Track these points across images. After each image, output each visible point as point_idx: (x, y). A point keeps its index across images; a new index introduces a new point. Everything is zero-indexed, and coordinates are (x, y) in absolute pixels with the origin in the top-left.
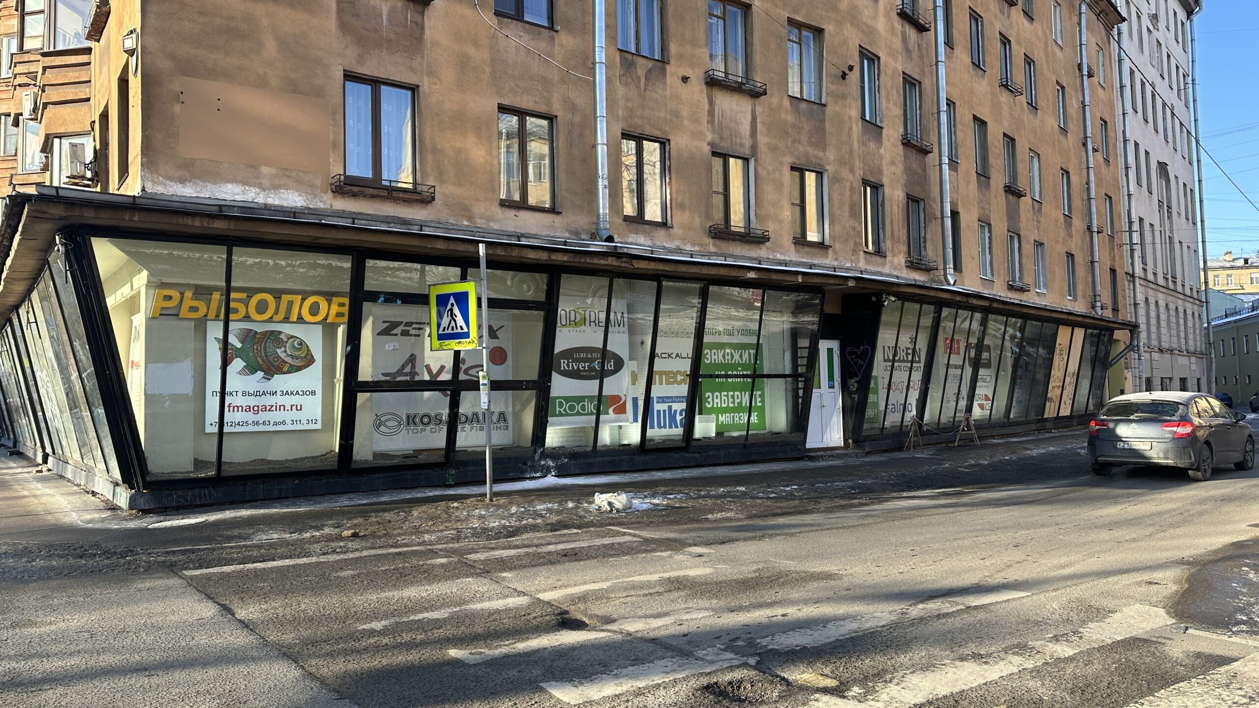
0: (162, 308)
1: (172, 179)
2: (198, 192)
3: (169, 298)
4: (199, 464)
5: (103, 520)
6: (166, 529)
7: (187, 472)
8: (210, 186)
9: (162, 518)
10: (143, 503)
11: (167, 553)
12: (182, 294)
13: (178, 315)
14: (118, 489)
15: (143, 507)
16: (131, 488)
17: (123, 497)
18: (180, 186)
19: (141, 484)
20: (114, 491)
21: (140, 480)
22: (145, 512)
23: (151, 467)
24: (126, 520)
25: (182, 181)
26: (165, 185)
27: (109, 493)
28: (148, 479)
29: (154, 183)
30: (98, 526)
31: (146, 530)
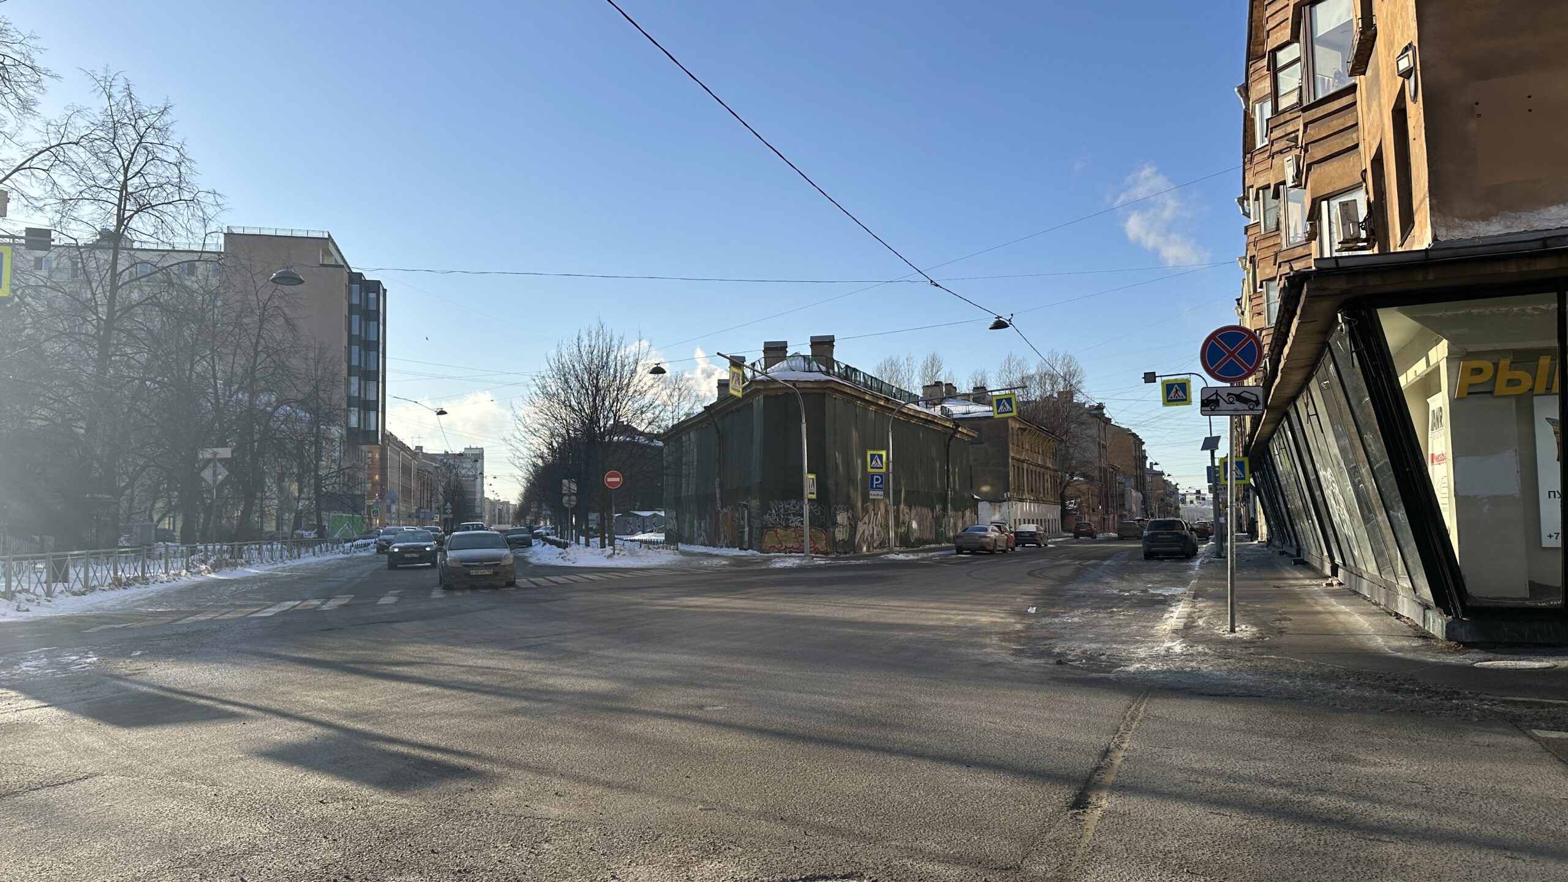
0: (1470, 385)
1: (1470, 218)
2: (1508, 227)
3: (1479, 371)
4: (1535, 588)
5: (1415, 650)
6: (1498, 670)
7: (1521, 599)
8: (1524, 216)
9: (1491, 656)
10: (1463, 633)
11: (1505, 702)
12: (1496, 366)
13: (1491, 392)
14: (1430, 614)
15: (1464, 639)
16: (1448, 613)
17: (1436, 624)
18: (1483, 224)
19: (1459, 610)
20: (1425, 616)
21: (1458, 604)
22: (1468, 646)
23: (1471, 588)
24: (1444, 653)
25: (1485, 217)
26: (1463, 228)
27: (1418, 617)
28: (1468, 604)
29: (1448, 228)
30: (1410, 656)
31: (1471, 668)
